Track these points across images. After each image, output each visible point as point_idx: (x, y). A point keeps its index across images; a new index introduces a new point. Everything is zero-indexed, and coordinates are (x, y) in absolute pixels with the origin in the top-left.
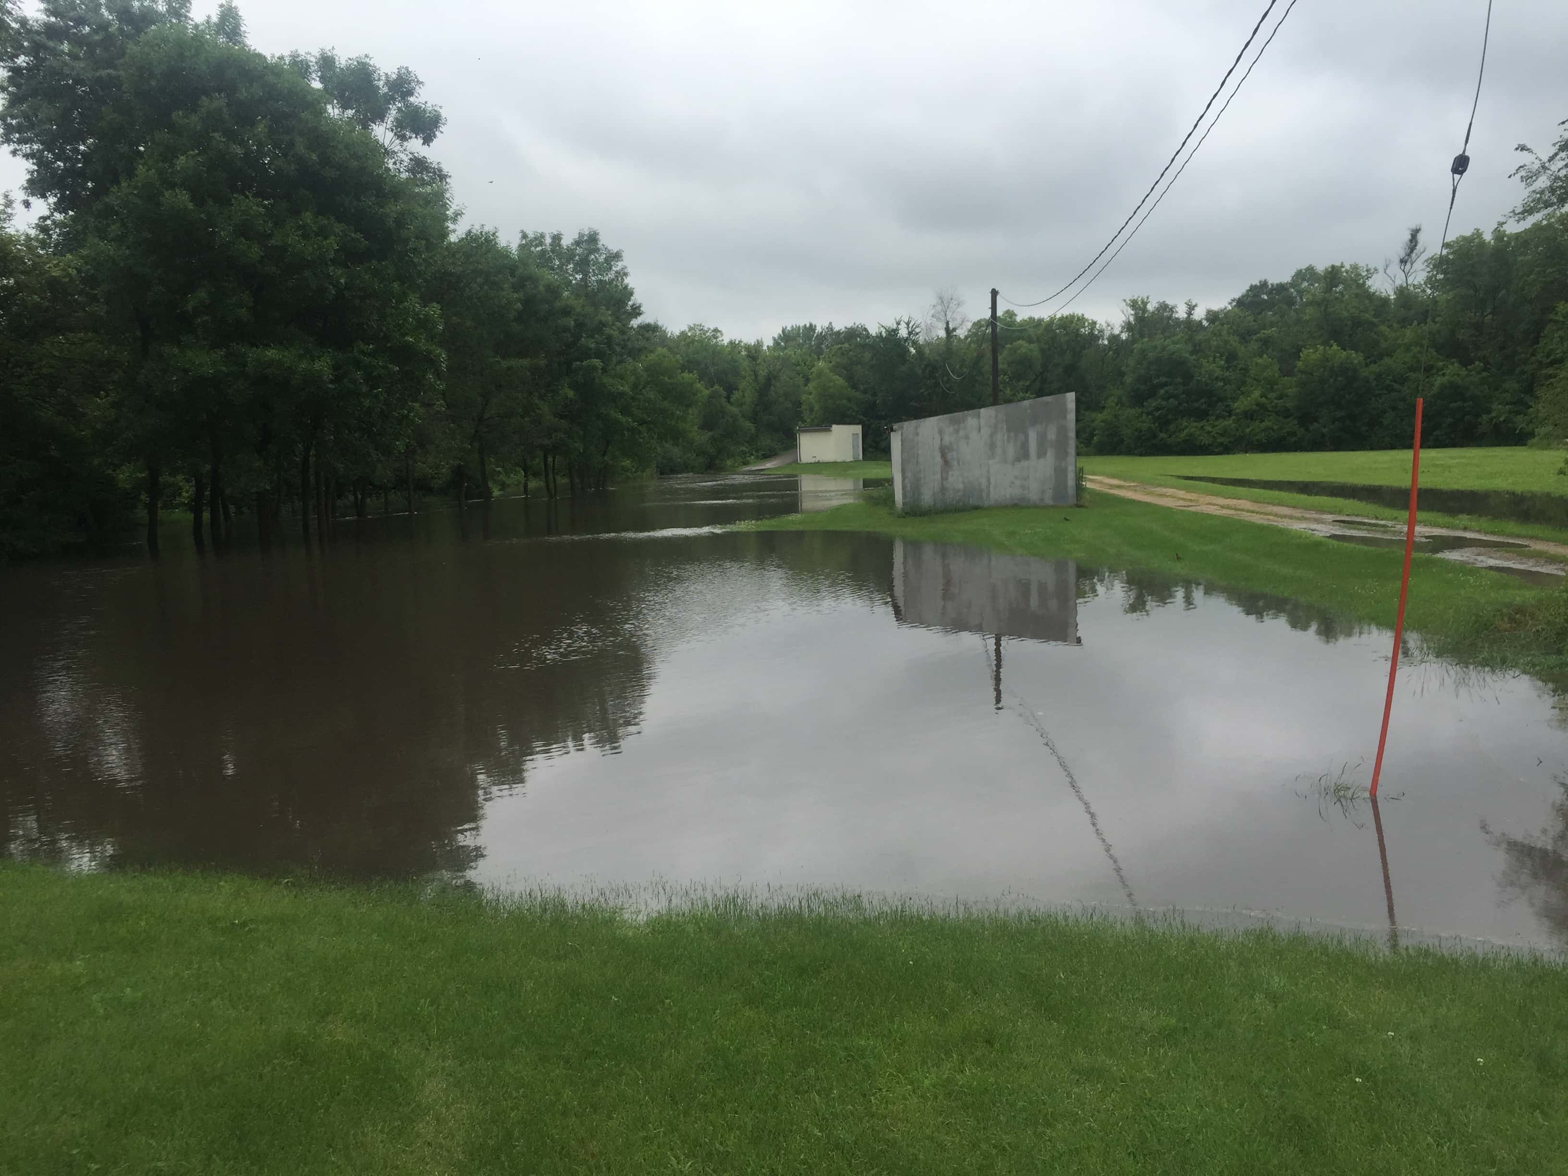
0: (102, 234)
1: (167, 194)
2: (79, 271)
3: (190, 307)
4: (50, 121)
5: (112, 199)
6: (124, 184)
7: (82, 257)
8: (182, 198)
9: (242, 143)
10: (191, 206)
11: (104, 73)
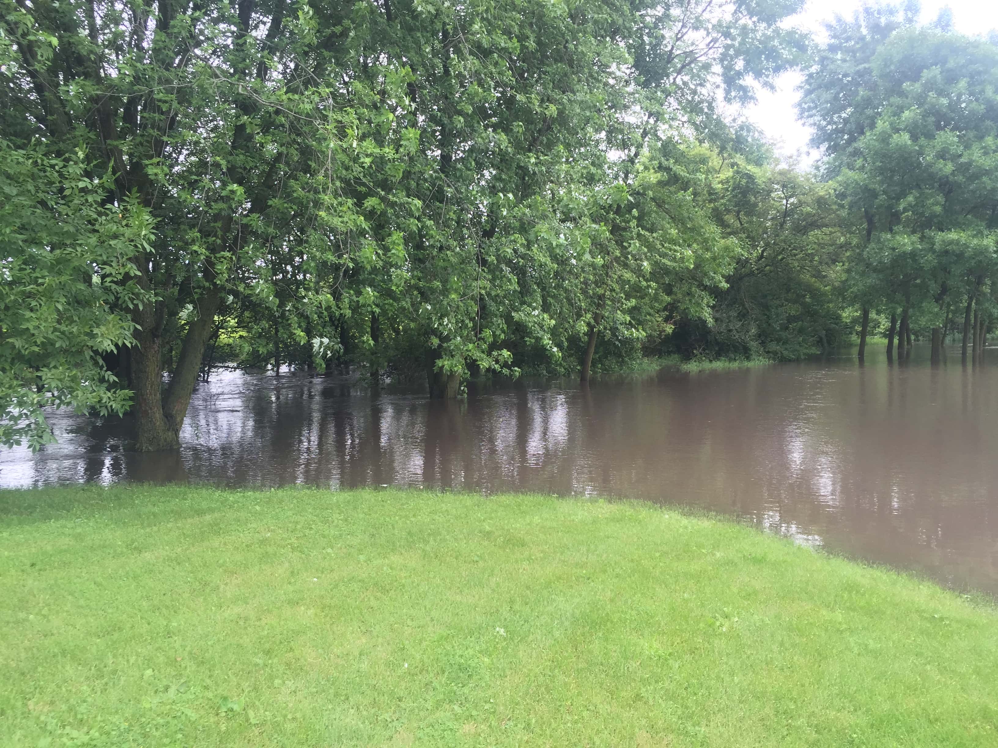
0: (851, 167)
1: (895, 136)
2: (835, 190)
3: (901, 208)
4: (827, 102)
5: (860, 144)
6: (868, 134)
7: (838, 182)
8: (905, 138)
9: (948, 95)
10: (909, 142)
11: (861, 67)
